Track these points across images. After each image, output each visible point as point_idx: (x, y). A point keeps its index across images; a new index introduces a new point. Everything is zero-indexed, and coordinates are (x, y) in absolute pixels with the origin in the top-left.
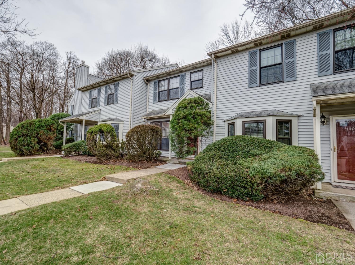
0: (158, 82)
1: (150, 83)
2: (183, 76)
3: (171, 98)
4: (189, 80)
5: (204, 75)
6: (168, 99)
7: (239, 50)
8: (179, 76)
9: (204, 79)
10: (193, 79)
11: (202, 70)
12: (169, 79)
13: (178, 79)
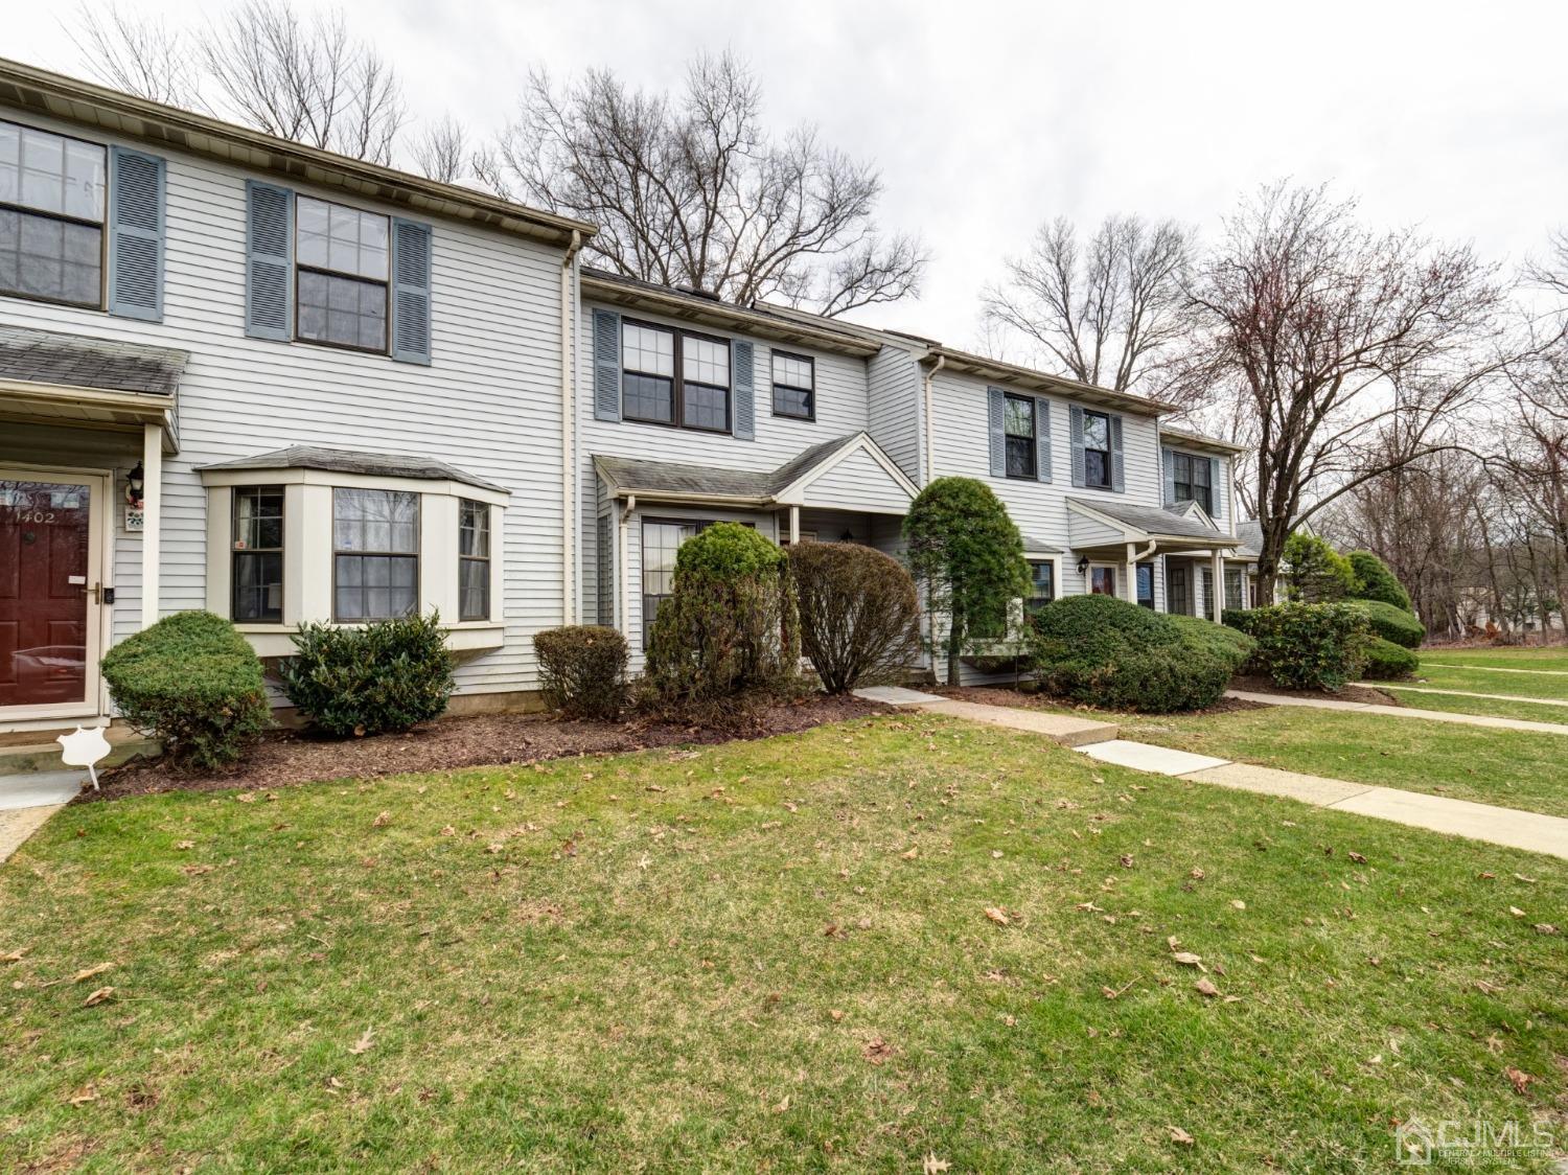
0: (619, 321)
2: (746, 350)
3: (687, 421)
4: (769, 375)
5: (817, 379)
6: (676, 421)
7: (979, 372)
8: (726, 341)
9: (817, 391)
10: (780, 378)
11: (811, 360)
12: (678, 336)
13: (720, 352)
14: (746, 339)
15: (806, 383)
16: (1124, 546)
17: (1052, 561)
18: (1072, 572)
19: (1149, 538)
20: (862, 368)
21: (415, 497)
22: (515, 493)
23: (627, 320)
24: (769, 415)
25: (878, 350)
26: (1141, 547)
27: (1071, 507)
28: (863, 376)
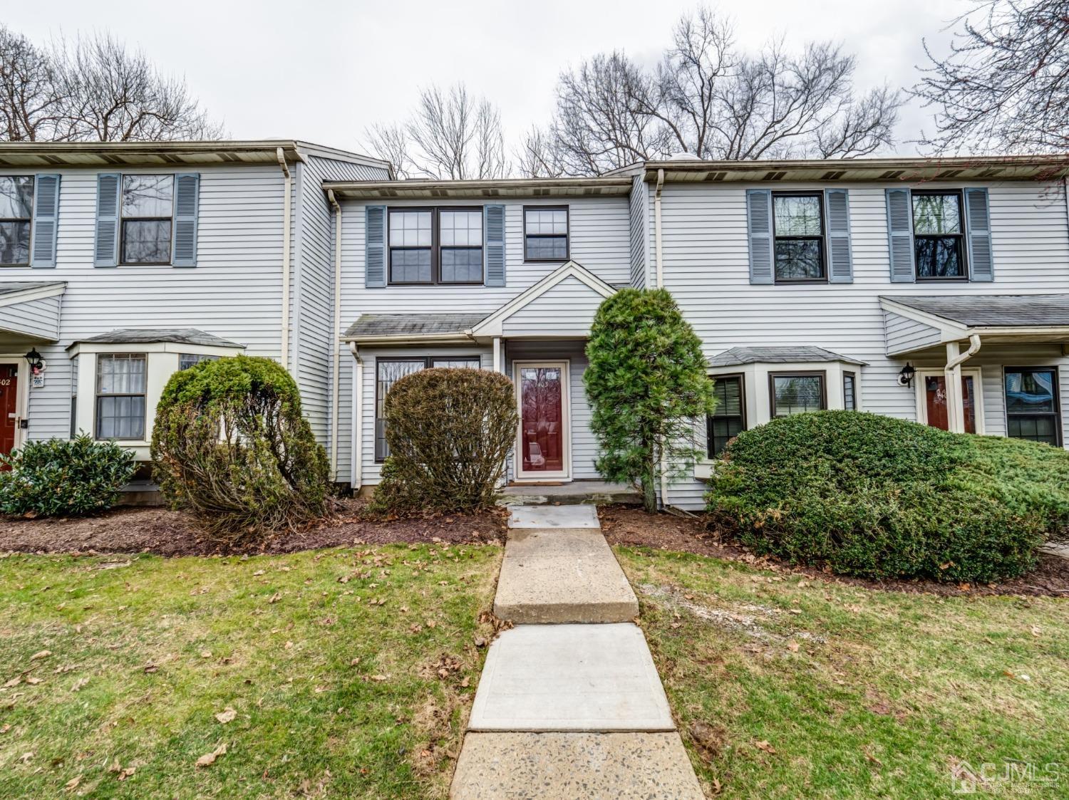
0: (386, 212)
1: (347, 208)
2: (498, 213)
3: (445, 279)
4: (521, 230)
5: (571, 223)
6: (437, 279)
7: (726, 178)
8: (480, 208)
9: (572, 234)
10: (532, 229)
11: (566, 208)
12: (436, 212)
13: (475, 219)
14: (498, 203)
15: (561, 229)
16: (942, 348)
17: (824, 371)
18: (894, 384)
19: (973, 331)
20: (626, 205)
21: (141, 357)
22: (249, 347)
23: (391, 209)
24: (521, 262)
25: (632, 183)
26: (964, 345)
27: (884, 306)
28: (627, 211)
